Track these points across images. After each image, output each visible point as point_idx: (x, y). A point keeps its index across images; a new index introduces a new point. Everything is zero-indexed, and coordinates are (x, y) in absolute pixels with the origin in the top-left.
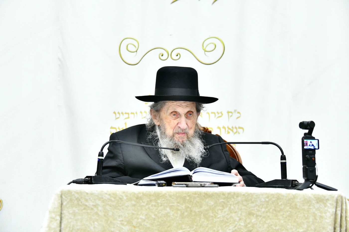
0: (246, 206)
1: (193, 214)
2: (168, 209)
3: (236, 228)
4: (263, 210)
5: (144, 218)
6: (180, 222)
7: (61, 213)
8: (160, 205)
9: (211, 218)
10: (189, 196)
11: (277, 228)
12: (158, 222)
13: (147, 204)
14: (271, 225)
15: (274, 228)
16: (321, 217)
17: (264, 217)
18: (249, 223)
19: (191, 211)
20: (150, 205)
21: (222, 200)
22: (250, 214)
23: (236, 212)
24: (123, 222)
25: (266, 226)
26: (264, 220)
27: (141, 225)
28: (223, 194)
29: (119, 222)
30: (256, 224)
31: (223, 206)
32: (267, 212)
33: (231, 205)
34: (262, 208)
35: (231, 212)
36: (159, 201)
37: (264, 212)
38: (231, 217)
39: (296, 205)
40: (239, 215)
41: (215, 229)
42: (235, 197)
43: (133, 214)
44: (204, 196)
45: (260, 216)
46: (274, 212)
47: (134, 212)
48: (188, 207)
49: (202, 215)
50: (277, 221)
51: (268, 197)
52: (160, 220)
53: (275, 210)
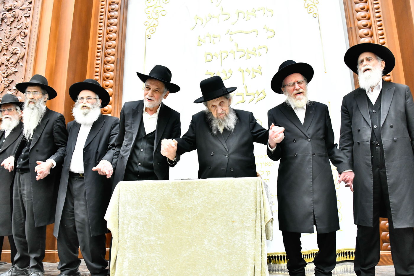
0: (208, 188)
1: (181, 193)
2: (168, 191)
3: (203, 200)
4: (217, 190)
5: (156, 196)
6: (174, 198)
7: (119, 194)
8: (164, 189)
9: (190, 195)
10: (179, 184)
11: (225, 199)
12: (163, 198)
13: (158, 189)
14: (222, 198)
15: (223, 199)
16: (248, 192)
17: (218, 194)
18: (210, 197)
19: (180, 192)
20: (159, 190)
21: (196, 185)
22: (211, 192)
23: (203, 192)
24: (146, 199)
25: (219, 198)
26: (218, 195)
27: (155, 200)
28: (197, 182)
29: (144, 198)
30: (214, 198)
31: (196, 189)
32: (219, 191)
33: (200, 188)
34: (216, 189)
35: (201, 192)
36: (164, 187)
37: (218, 191)
38: (200, 194)
39: (235, 186)
40: (205, 193)
41: (192, 201)
42: (203, 184)
43: (151, 194)
44: (187, 184)
45: (216, 193)
46: (223, 191)
47: (151, 193)
48: (178, 190)
49: (185, 194)
50: (225, 196)
51: (220, 183)
52: (164, 197)
53: (224, 190)
